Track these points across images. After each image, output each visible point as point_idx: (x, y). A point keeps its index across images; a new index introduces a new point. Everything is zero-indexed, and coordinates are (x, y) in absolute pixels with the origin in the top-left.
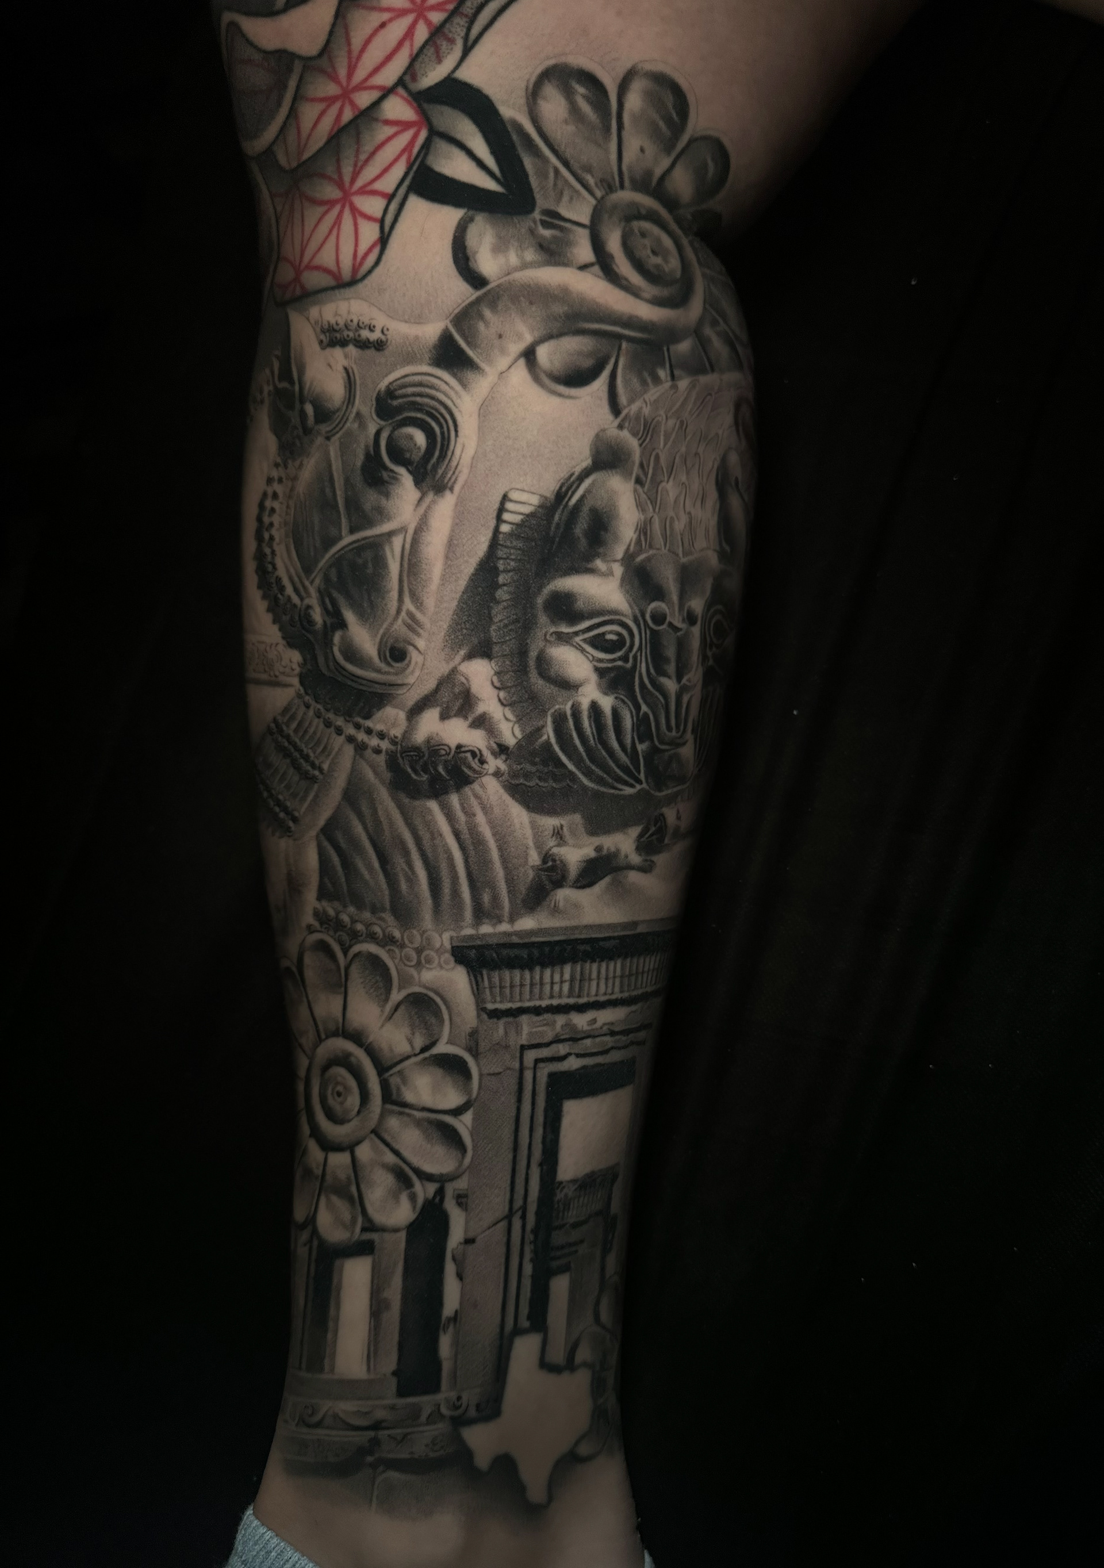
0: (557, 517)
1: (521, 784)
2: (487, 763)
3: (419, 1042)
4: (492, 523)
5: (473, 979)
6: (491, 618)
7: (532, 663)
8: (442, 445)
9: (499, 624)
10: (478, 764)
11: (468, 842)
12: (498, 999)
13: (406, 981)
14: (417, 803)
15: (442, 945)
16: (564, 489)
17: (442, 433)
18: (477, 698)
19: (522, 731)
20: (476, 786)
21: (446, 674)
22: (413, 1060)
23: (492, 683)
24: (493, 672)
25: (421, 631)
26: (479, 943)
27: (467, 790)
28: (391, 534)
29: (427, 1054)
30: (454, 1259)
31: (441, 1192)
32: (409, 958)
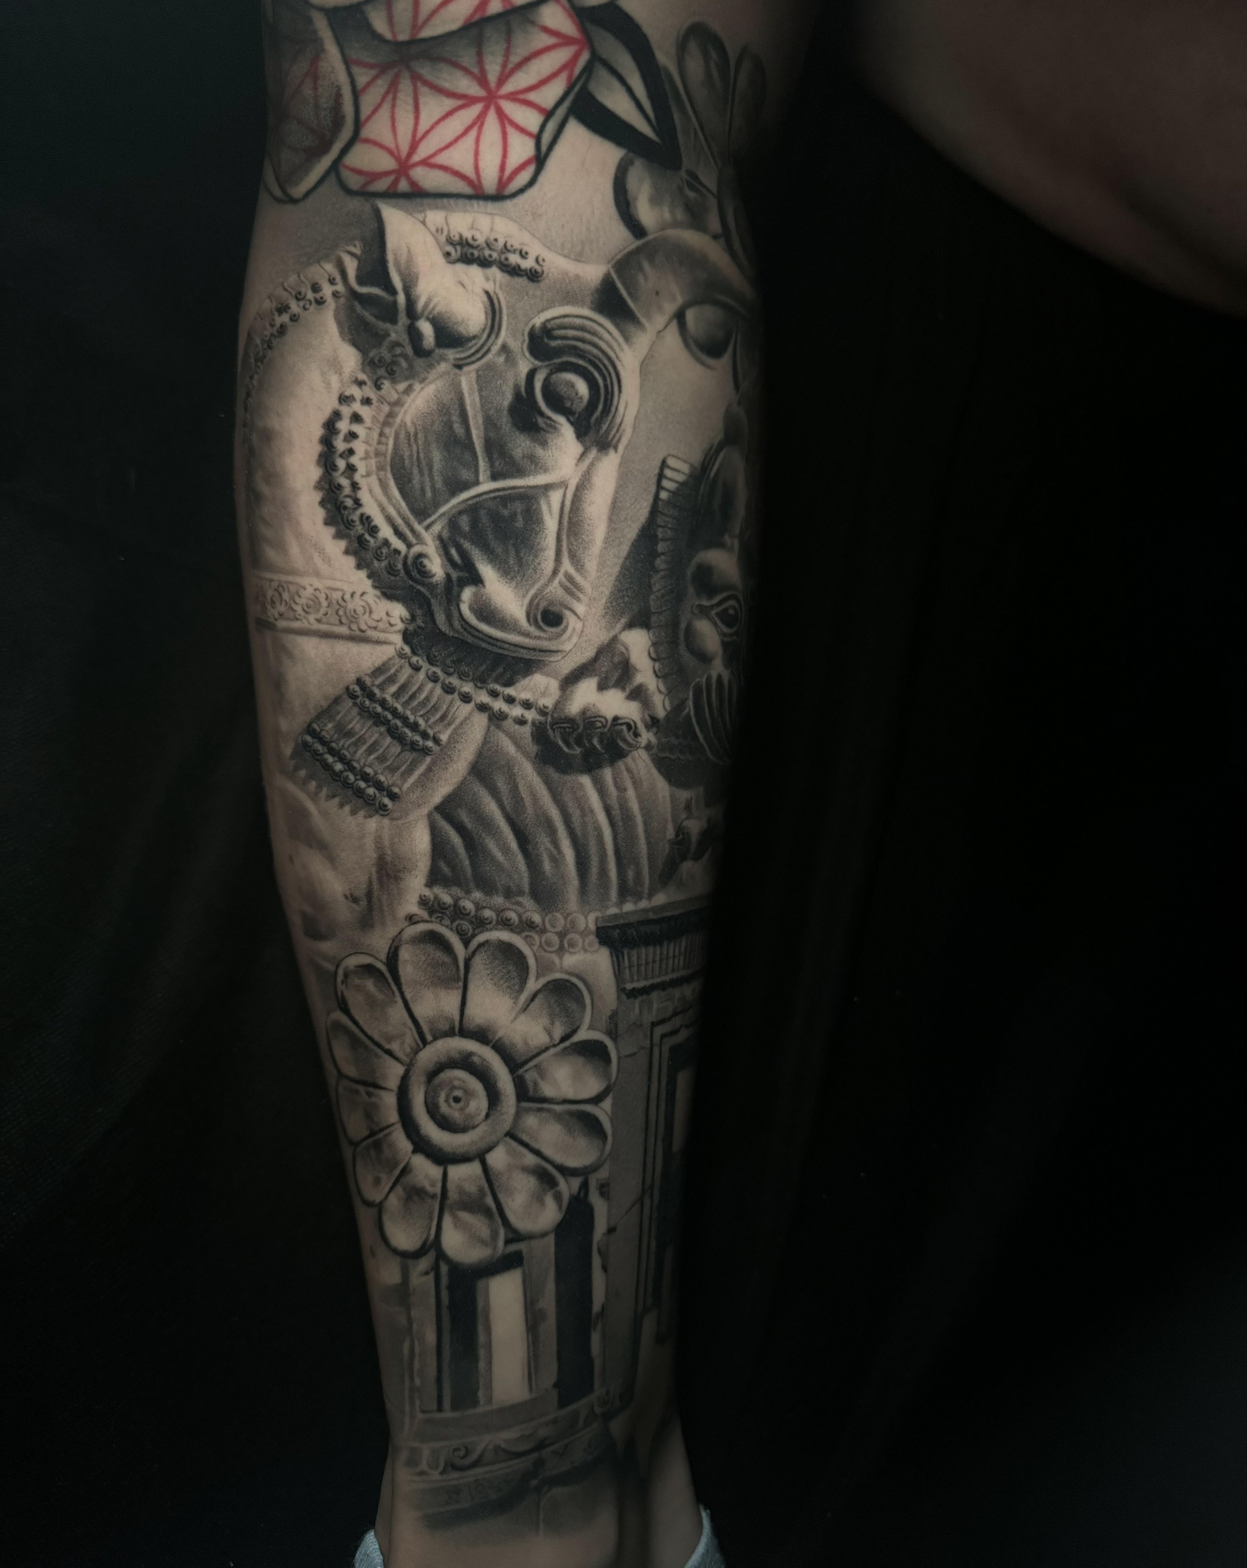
1: (667, 757)
2: (640, 735)
3: (559, 1031)
5: (615, 959)
6: (650, 587)
7: (682, 635)
9: (656, 594)
10: (633, 737)
11: (618, 819)
13: (544, 968)
14: (568, 778)
15: (587, 926)
18: (635, 668)
19: (671, 703)
20: (629, 760)
21: (606, 642)
22: (552, 1051)
23: (649, 654)
24: (650, 643)
25: (581, 596)
26: (621, 921)
27: (621, 764)
29: (567, 1044)
30: (600, 1252)
31: (585, 1186)
32: (549, 944)
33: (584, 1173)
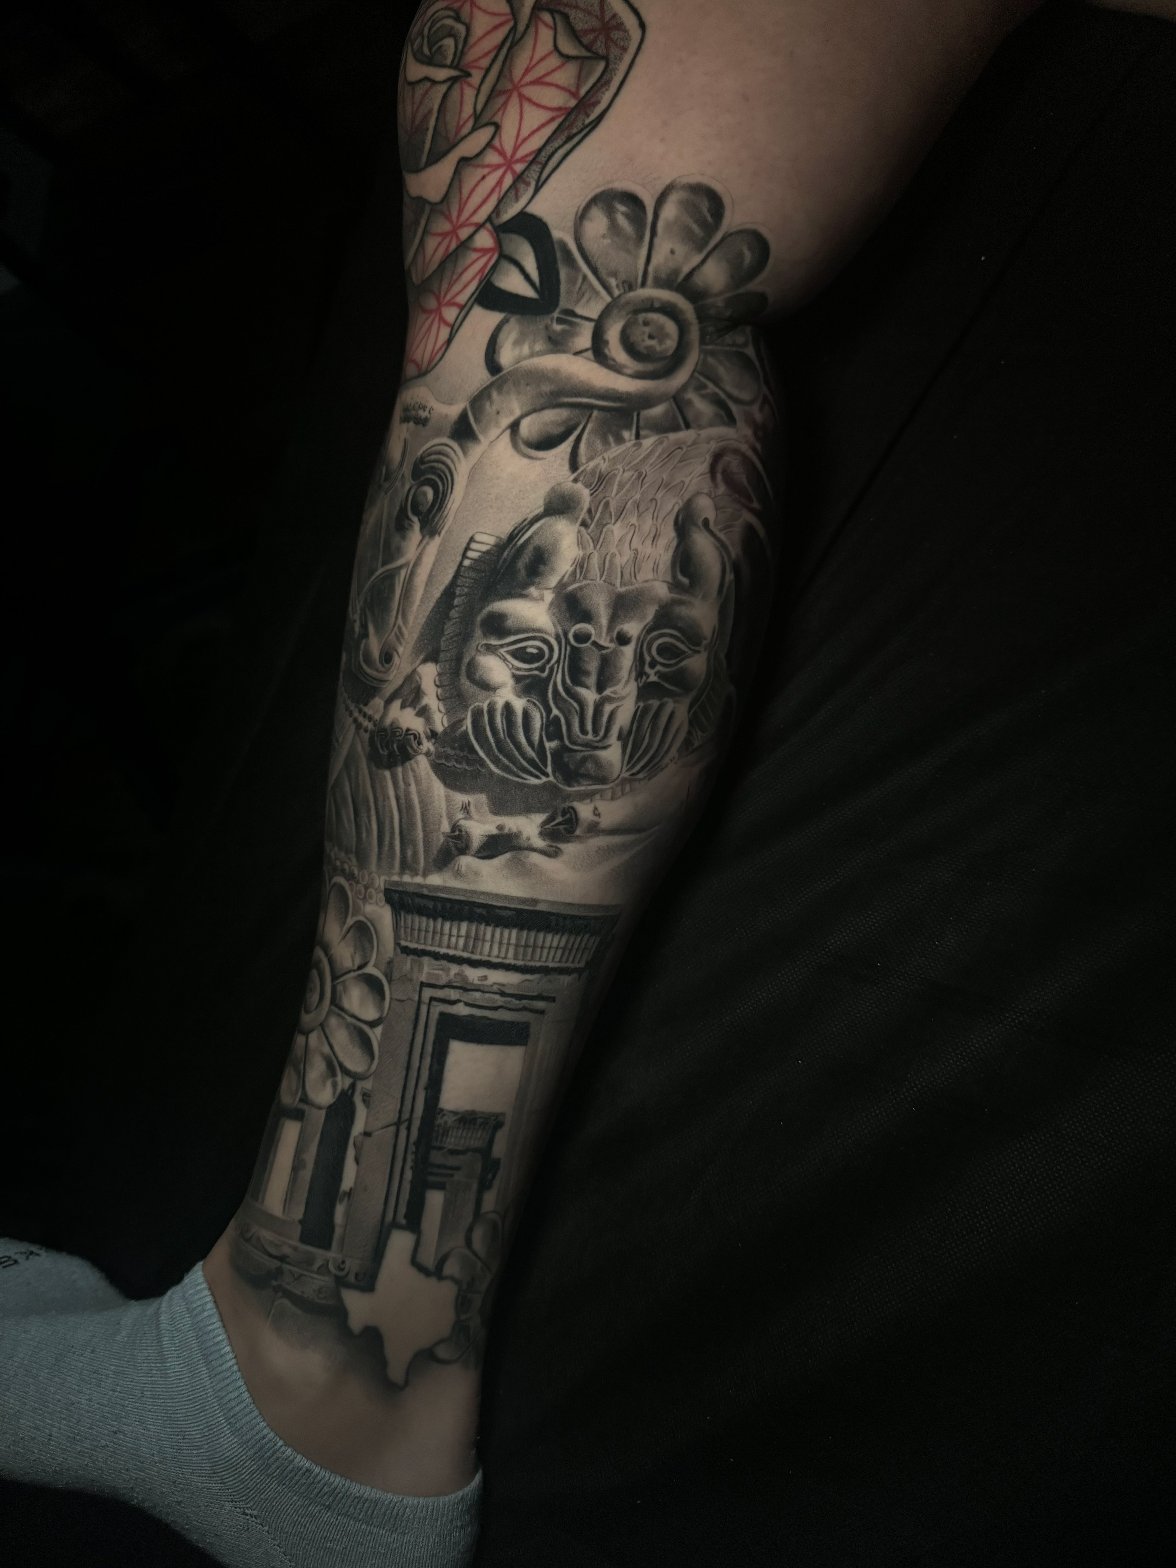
0: (505, 554)
1: (443, 764)
2: (422, 744)
3: (358, 961)
4: (459, 559)
5: (394, 916)
6: (443, 631)
7: (463, 668)
8: (441, 499)
9: (447, 636)
10: (417, 745)
11: (403, 806)
12: (409, 938)
13: (357, 911)
14: (380, 771)
15: (379, 886)
16: (516, 532)
17: (443, 491)
18: (424, 693)
19: (449, 721)
20: (412, 762)
21: (409, 673)
22: (352, 974)
23: (435, 681)
24: (436, 673)
25: (402, 640)
26: (401, 889)
27: (408, 764)
28: (400, 568)
29: (360, 972)
30: (354, 1144)
31: (353, 1086)
32: (360, 892)
33: (356, 1077)
